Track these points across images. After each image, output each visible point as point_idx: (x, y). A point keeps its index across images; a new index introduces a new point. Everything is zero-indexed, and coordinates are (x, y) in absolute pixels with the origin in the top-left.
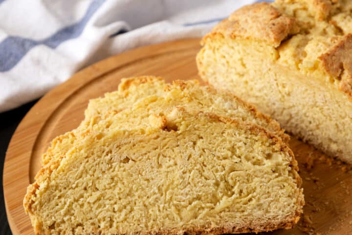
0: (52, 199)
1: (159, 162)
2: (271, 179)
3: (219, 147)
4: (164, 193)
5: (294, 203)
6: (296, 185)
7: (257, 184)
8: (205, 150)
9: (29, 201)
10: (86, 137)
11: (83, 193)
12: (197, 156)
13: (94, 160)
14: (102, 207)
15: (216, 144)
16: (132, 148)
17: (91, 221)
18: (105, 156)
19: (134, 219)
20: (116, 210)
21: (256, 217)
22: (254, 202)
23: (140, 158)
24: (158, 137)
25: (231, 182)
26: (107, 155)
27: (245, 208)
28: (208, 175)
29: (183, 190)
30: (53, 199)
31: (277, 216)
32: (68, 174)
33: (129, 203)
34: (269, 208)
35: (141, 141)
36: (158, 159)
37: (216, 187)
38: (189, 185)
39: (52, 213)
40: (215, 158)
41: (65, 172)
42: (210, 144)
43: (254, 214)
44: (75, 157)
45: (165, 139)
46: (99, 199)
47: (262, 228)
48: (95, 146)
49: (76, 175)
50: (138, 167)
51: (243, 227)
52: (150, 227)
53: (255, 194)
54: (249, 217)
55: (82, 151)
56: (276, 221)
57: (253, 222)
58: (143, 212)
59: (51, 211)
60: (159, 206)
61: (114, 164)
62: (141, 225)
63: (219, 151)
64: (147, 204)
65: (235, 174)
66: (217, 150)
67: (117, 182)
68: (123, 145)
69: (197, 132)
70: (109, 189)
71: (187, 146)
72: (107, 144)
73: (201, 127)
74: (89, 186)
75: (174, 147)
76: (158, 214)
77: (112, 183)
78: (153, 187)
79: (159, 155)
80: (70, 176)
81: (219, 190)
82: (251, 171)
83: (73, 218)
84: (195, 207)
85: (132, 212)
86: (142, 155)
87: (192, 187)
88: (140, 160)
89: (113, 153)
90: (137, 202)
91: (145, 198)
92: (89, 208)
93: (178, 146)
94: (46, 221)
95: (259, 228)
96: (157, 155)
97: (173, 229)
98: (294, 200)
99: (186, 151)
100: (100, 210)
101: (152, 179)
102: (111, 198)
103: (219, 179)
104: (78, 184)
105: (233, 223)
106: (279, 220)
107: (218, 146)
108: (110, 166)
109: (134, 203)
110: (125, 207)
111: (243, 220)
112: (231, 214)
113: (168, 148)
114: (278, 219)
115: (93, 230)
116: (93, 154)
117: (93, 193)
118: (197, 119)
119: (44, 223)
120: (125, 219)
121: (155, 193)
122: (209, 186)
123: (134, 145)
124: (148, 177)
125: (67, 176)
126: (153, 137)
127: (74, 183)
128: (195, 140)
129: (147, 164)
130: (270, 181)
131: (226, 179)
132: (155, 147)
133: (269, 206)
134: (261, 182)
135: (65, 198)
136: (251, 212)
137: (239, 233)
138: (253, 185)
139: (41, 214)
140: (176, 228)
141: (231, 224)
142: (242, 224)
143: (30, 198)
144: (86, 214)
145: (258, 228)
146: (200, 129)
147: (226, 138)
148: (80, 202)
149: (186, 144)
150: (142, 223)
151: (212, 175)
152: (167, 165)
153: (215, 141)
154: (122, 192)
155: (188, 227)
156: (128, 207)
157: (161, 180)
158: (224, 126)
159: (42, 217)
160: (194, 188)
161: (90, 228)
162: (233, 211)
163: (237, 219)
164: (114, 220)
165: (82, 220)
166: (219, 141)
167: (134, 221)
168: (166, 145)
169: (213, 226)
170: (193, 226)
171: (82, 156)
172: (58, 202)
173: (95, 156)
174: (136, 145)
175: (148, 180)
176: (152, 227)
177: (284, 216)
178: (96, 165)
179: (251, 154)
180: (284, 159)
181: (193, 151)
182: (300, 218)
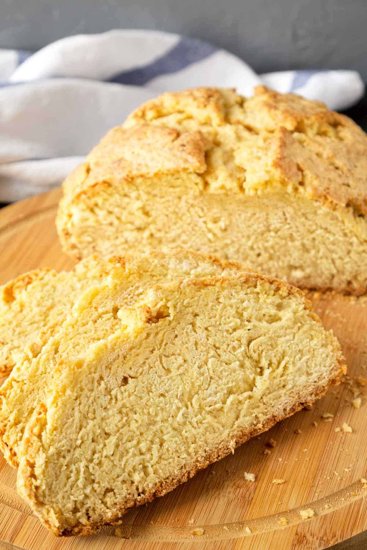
0: (58, 473)
1: (165, 365)
2: (295, 334)
3: (223, 318)
4: (189, 403)
5: (332, 351)
6: (323, 328)
7: (284, 345)
8: (209, 328)
9: (31, 490)
10: (63, 372)
11: (95, 447)
12: (204, 340)
13: (87, 397)
14: (125, 454)
15: (218, 317)
16: (125, 362)
17: (120, 479)
18: (97, 387)
19: (170, 452)
20: (144, 450)
21: (300, 386)
22: (291, 369)
23: (140, 371)
24: (148, 335)
25: (255, 356)
26: (99, 384)
27: (284, 380)
28: (227, 357)
29: (209, 389)
30: (60, 472)
31: (321, 375)
32: (63, 431)
33: (155, 435)
34: (308, 370)
35: (131, 349)
36: (161, 363)
37: (243, 370)
38: (213, 381)
39: (67, 492)
40: (225, 334)
41: (59, 430)
42: (210, 318)
43: (298, 383)
44: (63, 404)
45: (157, 334)
46: (117, 446)
47: (313, 396)
48: (80, 379)
49: (75, 426)
50: (143, 383)
51: (294, 405)
52: (193, 454)
53: (287, 358)
54: (293, 390)
55: (68, 392)
56: (323, 381)
57: (301, 393)
58: (176, 439)
59: (65, 489)
60: (190, 423)
61: (113, 393)
62: (182, 456)
63: (225, 324)
64: (176, 425)
65: (256, 344)
66: (222, 323)
67: (127, 415)
68: (111, 363)
69: (190, 310)
70: (122, 428)
71: (187, 332)
72: (93, 370)
73: (191, 301)
74: (97, 434)
75: (174, 340)
76: (195, 433)
77: (122, 418)
78: (172, 401)
79: (160, 357)
80: (68, 433)
81: (248, 372)
82: (270, 332)
83: (96, 486)
84: (232, 404)
85: (164, 445)
86: (141, 366)
87: (217, 381)
88: (141, 374)
89: (105, 378)
90: (163, 428)
91: (170, 419)
92: (111, 464)
93: (176, 336)
94: (64, 506)
95: (311, 398)
96: (158, 358)
97: (220, 443)
98: (330, 348)
99: (189, 339)
100: (124, 459)
101: (167, 392)
102: (130, 438)
103: (241, 358)
104: (82, 438)
105: (281, 404)
106: (327, 379)
107: (221, 317)
108: (109, 397)
109: (160, 432)
110: (152, 442)
111: (290, 397)
112: (274, 396)
113: (167, 344)
114: (324, 378)
115: (127, 490)
116: (82, 390)
117: (107, 441)
118: (181, 293)
119: (63, 509)
120: (160, 457)
121: (179, 409)
122: (234, 371)
123: (125, 357)
124: (161, 391)
125: (64, 434)
126: (144, 337)
127: (77, 439)
128: (192, 321)
129: (151, 376)
130: (294, 336)
131: (248, 354)
132: (151, 349)
133: (308, 367)
134: (288, 341)
135: (74, 465)
136: (293, 382)
137: (293, 414)
138: (280, 349)
139: (54, 500)
140: (222, 441)
141: (279, 407)
142: (290, 402)
143: (31, 485)
144: (109, 473)
145: (309, 398)
146: (190, 305)
147: (225, 304)
148: (96, 461)
149: (185, 330)
150: (181, 452)
151: (232, 356)
152: (176, 365)
153: (214, 312)
154: (141, 425)
155: (235, 432)
156: (157, 440)
157: (178, 388)
158: (214, 289)
159: (57, 503)
160: (220, 381)
161: (122, 489)
162: (275, 391)
163: (283, 398)
164: (147, 464)
165: (109, 483)
166: (219, 310)
167: (171, 455)
168: (162, 341)
169: (262, 418)
170: (241, 428)
171: (70, 398)
172: (68, 473)
173: (86, 390)
174: (128, 356)
175: (162, 395)
176: (196, 453)
177: (328, 372)
178: (93, 403)
179: (260, 312)
180: (297, 303)
181: (195, 335)
182: (346, 366)
